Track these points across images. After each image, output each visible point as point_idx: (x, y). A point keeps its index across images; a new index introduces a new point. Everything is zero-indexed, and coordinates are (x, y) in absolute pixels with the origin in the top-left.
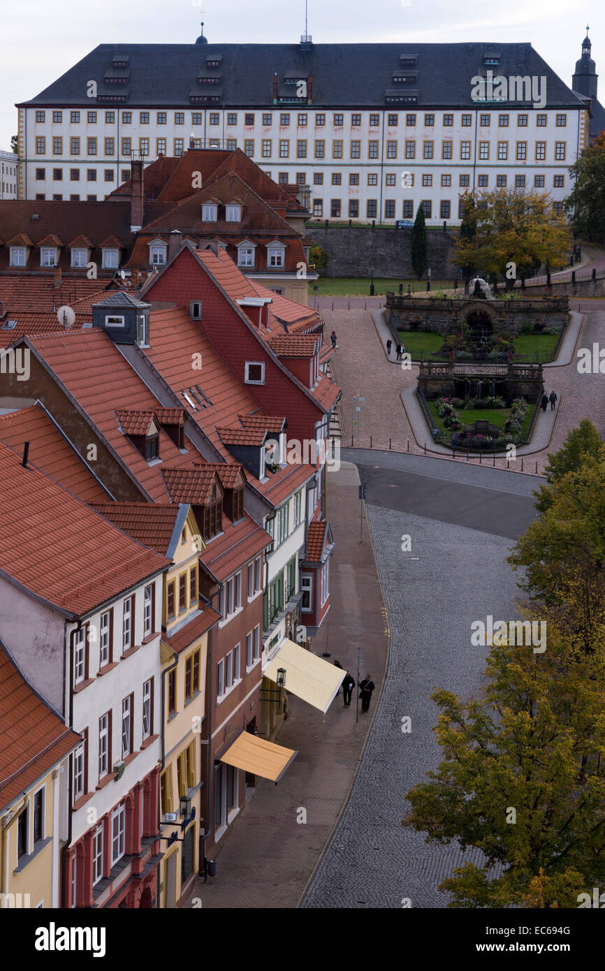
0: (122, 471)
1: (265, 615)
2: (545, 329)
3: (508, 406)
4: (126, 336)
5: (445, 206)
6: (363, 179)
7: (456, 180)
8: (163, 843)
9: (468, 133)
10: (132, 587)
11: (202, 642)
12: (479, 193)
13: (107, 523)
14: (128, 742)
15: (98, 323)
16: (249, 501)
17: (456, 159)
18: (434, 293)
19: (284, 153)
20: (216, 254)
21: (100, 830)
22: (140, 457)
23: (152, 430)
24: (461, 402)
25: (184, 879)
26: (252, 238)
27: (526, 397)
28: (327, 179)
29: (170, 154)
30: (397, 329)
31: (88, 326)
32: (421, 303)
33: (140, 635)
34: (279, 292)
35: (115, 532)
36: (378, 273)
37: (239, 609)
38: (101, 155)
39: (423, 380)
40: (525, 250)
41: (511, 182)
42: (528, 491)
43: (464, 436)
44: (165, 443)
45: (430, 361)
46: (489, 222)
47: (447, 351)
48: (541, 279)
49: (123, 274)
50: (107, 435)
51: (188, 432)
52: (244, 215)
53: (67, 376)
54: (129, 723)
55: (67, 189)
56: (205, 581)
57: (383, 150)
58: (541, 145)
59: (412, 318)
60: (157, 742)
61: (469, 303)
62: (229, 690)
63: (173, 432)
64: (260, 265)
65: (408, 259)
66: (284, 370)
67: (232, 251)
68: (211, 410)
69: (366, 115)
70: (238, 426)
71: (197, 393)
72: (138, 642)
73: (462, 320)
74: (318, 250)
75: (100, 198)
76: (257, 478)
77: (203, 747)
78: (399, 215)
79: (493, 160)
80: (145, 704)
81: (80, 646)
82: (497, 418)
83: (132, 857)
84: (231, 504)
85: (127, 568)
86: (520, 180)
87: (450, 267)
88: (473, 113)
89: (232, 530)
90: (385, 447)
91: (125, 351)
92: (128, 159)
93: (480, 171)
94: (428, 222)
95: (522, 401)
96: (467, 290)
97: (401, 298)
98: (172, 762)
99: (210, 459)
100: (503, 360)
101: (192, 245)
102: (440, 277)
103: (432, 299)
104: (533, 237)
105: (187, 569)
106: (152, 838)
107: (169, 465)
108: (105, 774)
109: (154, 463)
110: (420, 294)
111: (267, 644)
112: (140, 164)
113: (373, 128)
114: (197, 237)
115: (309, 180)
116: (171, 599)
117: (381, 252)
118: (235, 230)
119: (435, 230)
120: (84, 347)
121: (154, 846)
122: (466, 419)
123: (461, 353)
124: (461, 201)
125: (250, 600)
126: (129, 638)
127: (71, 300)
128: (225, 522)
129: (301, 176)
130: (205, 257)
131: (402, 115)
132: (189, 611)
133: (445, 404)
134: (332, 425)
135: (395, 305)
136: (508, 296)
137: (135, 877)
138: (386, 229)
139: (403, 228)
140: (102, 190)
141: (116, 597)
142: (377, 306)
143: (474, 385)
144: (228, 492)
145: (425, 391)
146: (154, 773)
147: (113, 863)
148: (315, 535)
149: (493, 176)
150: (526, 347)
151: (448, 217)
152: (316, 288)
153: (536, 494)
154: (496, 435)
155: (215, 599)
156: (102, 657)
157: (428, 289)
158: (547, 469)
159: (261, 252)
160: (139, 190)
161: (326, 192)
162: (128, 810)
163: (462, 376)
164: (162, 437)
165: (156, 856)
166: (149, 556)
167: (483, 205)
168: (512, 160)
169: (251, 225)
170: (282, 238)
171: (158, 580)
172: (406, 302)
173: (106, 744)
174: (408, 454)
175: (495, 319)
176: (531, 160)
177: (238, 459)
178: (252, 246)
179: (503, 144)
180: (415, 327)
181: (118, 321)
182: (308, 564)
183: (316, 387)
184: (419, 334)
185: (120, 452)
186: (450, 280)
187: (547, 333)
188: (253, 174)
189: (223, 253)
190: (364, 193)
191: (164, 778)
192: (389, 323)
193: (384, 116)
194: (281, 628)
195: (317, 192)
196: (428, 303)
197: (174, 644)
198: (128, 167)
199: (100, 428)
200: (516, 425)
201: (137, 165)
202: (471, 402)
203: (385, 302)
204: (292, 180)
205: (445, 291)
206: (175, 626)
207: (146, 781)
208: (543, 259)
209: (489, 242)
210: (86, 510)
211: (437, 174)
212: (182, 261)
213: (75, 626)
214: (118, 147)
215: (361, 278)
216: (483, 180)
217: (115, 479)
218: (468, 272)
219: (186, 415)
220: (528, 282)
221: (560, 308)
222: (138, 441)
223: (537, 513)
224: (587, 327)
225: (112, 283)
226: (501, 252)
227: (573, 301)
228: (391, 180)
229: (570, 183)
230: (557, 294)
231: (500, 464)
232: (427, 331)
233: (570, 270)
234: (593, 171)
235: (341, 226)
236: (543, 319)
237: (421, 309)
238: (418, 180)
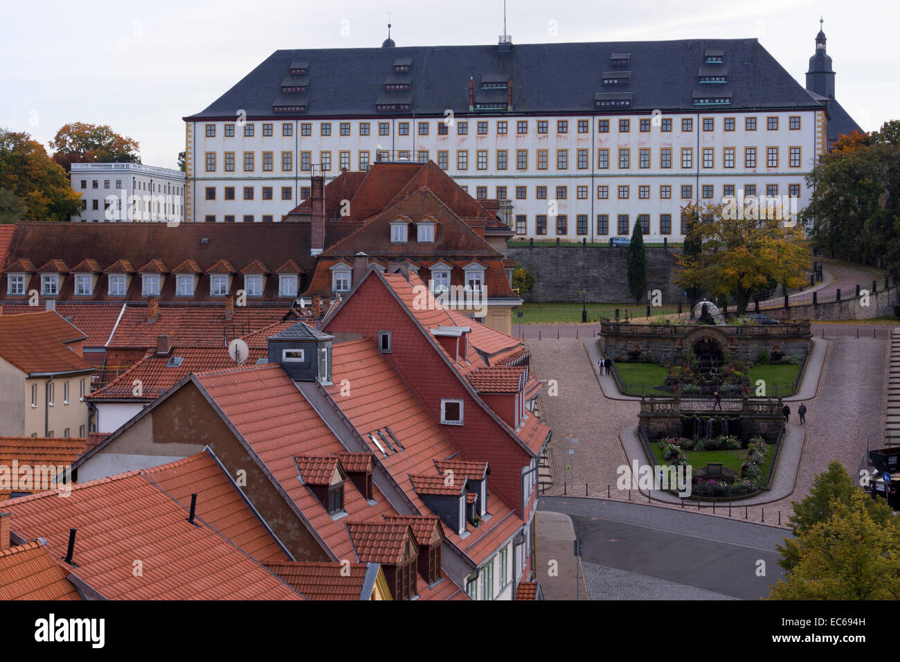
0: (302, 526)
2: (784, 358)
3: (744, 446)
4: (304, 373)
5: (666, 220)
6: (572, 193)
7: (676, 191)
9: (689, 139)
12: (704, 206)
13: (285, 587)
15: (274, 358)
16: (447, 559)
17: (676, 168)
18: (655, 319)
19: (482, 164)
20: (407, 277)
22: (320, 509)
23: (336, 479)
24: (689, 442)
26: (447, 260)
27: (764, 436)
28: (531, 192)
29: (354, 168)
31: (263, 361)
32: (640, 330)
34: (479, 320)
36: (591, 298)
38: (277, 170)
39: (644, 418)
40: (758, 269)
42: (771, 545)
44: (351, 493)
45: (652, 396)
46: (716, 238)
47: (671, 384)
48: (778, 301)
49: (302, 303)
50: (285, 485)
51: (377, 480)
52: (438, 234)
53: (241, 418)
55: (239, 209)
57: (593, 159)
58: (773, 151)
59: (631, 347)
61: (696, 329)
63: (360, 480)
65: (625, 281)
66: (486, 408)
67: (424, 274)
68: (402, 454)
69: (573, 122)
70: (434, 472)
71: (388, 436)
73: (688, 347)
74: (521, 272)
75: (277, 219)
76: (457, 532)
78: (613, 231)
79: (719, 169)
82: (732, 460)
84: (427, 563)
86: (750, 190)
87: (673, 289)
88: (694, 116)
89: (428, 593)
90: (603, 495)
91: (306, 389)
92: (308, 175)
93: (704, 181)
94: (646, 239)
95: (760, 441)
96: (692, 316)
97: (618, 325)
100: (737, 394)
101: (380, 268)
103: (652, 326)
104: (767, 254)
107: (356, 518)
109: (339, 516)
110: (639, 320)
112: (321, 179)
113: (582, 136)
114: (386, 259)
115: (511, 194)
117: (594, 273)
118: (428, 251)
119: (654, 248)
120: (258, 385)
122: (696, 462)
123: (688, 387)
124: (683, 215)
127: (244, 333)
129: (501, 190)
130: (394, 282)
131: (614, 121)
133: (670, 445)
134: (541, 471)
135: (611, 332)
136: (740, 321)
138: (599, 247)
139: (618, 246)
140: (279, 209)
142: (590, 335)
143: (704, 423)
144: (423, 549)
145: (648, 431)
149: (718, 186)
150: (764, 378)
151: (669, 233)
152: (520, 315)
153: (780, 549)
154: (731, 481)
157: (648, 315)
158: (791, 519)
159: (458, 275)
160: (321, 208)
161: (529, 207)
163: (690, 413)
164: (348, 487)
167: (708, 218)
168: (740, 167)
169: (446, 246)
170: (481, 259)
172: (623, 329)
174: (630, 503)
175: (726, 348)
176: (761, 167)
177: (434, 511)
178: (448, 269)
179: (729, 151)
180: (634, 357)
181: (297, 355)
183: (524, 427)
184: (639, 366)
185: (300, 504)
186: (673, 304)
187: (787, 363)
188: (448, 189)
189: (415, 277)
190: (574, 208)
193: (594, 121)
195: (520, 207)
196: (649, 330)
198: (308, 184)
199: (277, 476)
200: (753, 468)
201: (317, 181)
202: (701, 443)
203: (599, 330)
204: (492, 195)
205: (667, 317)
208: (779, 279)
209: (716, 260)
210: (260, 572)
211: (655, 185)
212: (369, 284)
214: (296, 162)
215: (571, 303)
216: (708, 191)
217: (294, 535)
218: (693, 294)
219: (375, 461)
220: (763, 305)
221: (801, 334)
222: (320, 492)
223: (783, 572)
224: (832, 357)
225: (290, 312)
226: (731, 272)
227: (815, 326)
228: (603, 192)
229: (807, 193)
230: (796, 318)
231: (737, 514)
232: (648, 361)
233: (810, 291)
234: (833, 178)
235: (547, 245)
236: (781, 346)
237: (641, 336)
238: (634, 192)
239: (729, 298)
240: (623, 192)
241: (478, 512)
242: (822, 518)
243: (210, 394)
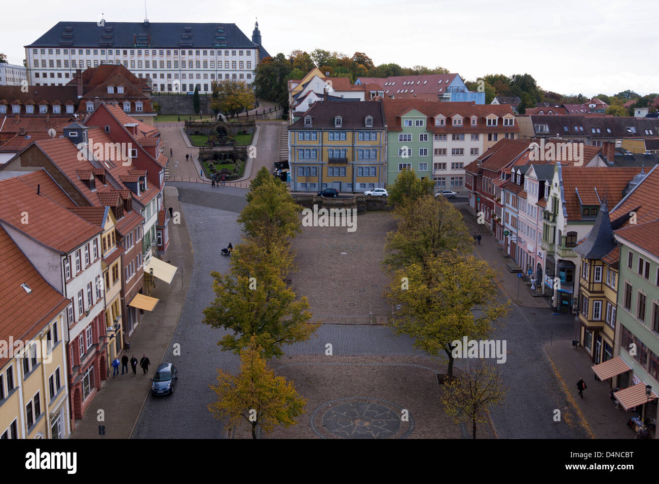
0: (80, 194)
1: (144, 248)
2: (247, 133)
3: (234, 162)
4: (78, 140)
5: (206, 86)
6: (173, 76)
7: (209, 76)
8: (108, 338)
9: (213, 58)
10: (88, 240)
11: (119, 260)
12: (219, 81)
13: (75, 216)
14: (91, 301)
15: (66, 135)
16: (134, 204)
17: (209, 68)
18: (203, 120)
19: (140, 65)
20: (114, 106)
21: (81, 336)
22: (87, 189)
23: (92, 178)
24: (216, 162)
25: (117, 352)
26: (129, 100)
27: (241, 159)
28: (158, 76)
29: (93, 66)
30: (190, 135)
31: (62, 137)
32: (198, 124)
33: (92, 259)
34: (141, 121)
35: (79, 219)
36: (181, 113)
37: (133, 246)
38: (63, 67)
39: (201, 154)
40: (237, 103)
41: (231, 76)
42: (243, 195)
43: (218, 175)
44: (98, 182)
45: (203, 146)
46: (223, 92)
47: (210, 142)
48: (244, 114)
49: (76, 116)
50: (73, 181)
51: (107, 178)
52: (125, 90)
54: (90, 294)
55: (49, 81)
56: (118, 237)
57: (180, 64)
58: (241, 62)
59: (195, 130)
60: (103, 300)
61: (217, 124)
62: (131, 278)
63: (101, 178)
64: (133, 110)
65: (193, 107)
66: (145, 152)
67: (121, 105)
68: (116, 168)
69: (172, 51)
70: (128, 174)
71: (110, 162)
72: (92, 262)
73: (215, 130)
74: (156, 104)
75: (64, 85)
76: (137, 194)
77: (122, 301)
78: (188, 90)
79: (223, 68)
80: (97, 286)
81: (68, 265)
82: (230, 167)
83: (96, 345)
84: (127, 205)
85: (85, 233)
86: (234, 76)
87: (209, 110)
88: (215, 50)
89: (127, 216)
90: (188, 180)
92: (75, 69)
93: (219, 72)
94: (199, 92)
95: (239, 160)
96: (216, 119)
97: (191, 122)
98: (109, 307)
99: (117, 188)
100: (231, 145)
101: (104, 103)
102: (206, 114)
103: (202, 122)
104: (240, 98)
105: (110, 232)
106: (103, 337)
107: (100, 191)
108: (82, 314)
109: (94, 191)
110: (198, 120)
111: (145, 259)
112: (80, 71)
113: (176, 56)
114: (106, 100)
115: (151, 76)
116: (105, 244)
117: (181, 104)
118: (122, 97)
119: (202, 95)
120: (61, 145)
121: (104, 340)
122: (219, 168)
123: (215, 143)
124: (212, 84)
125: (137, 242)
126: (88, 260)
127: (54, 127)
128: (125, 212)
129: (148, 75)
130: (110, 108)
131: (187, 51)
132: (112, 248)
133: (210, 163)
134: (166, 173)
135: (189, 125)
136: (232, 120)
137: (97, 353)
138: (183, 95)
139: (190, 95)
140: (64, 81)
141: (82, 244)
142: (181, 125)
143: (221, 155)
144: (125, 201)
145: (202, 158)
146: (102, 312)
147: (88, 348)
148: (161, 216)
149: (224, 74)
150: (240, 140)
151: (207, 90)
152: (156, 119)
153: (246, 195)
154: (230, 174)
155: (123, 243)
156: (78, 268)
157: (201, 118)
158: (250, 186)
159: (133, 105)
160: (81, 81)
161: (158, 81)
162: (93, 327)
163: (216, 152)
164: (97, 180)
165: (105, 344)
166: (94, 228)
167: (220, 85)
168: (231, 68)
169: (128, 95)
170: (141, 100)
171: (99, 237)
172: (192, 124)
173: (82, 303)
174: (197, 183)
175: (228, 130)
176: (238, 68)
177: (129, 188)
178: (129, 103)
179: (227, 62)
180: (197, 133)
181: (75, 134)
182: (159, 227)
183: (159, 158)
184: (198, 136)
185: (79, 187)
186: (210, 115)
187: (248, 134)
188: (128, 75)
189: (117, 106)
191: (106, 314)
192: (186, 132)
193: (180, 51)
194: (150, 252)
195: (155, 81)
196: (201, 124)
197: (107, 262)
198: (75, 72)
199: (70, 177)
200: (238, 169)
202: (220, 162)
203: (184, 123)
204: (144, 77)
205: (208, 119)
206: (107, 254)
207: (99, 315)
208: (245, 106)
209: (224, 99)
210: (67, 211)
211: (202, 74)
212: (100, 109)
213: (65, 257)
214: (70, 64)
215: (174, 115)
216: (220, 76)
217: (78, 198)
218: (216, 111)
219: (106, 171)
220: (240, 115)
221: (252, 125)
222: (87, 183)
223: (247, 203)
224: (263, 132)
225: (71, 119)
226: (228, 104)
227: (257, 122)
228: (184, 76)
229: (253, 77)
230: (251, 119)
231: (232, 185)
232: (202, 135)
233: (255, 110)
234: (262, 72)
235: (165, 95)
236: (246, 129)
237: (199, 126)
238: (195, 76)
239: (228, 113)
240: (191, 76)
241: (144, 187)
242: (260, 185)
243: (42, 149)
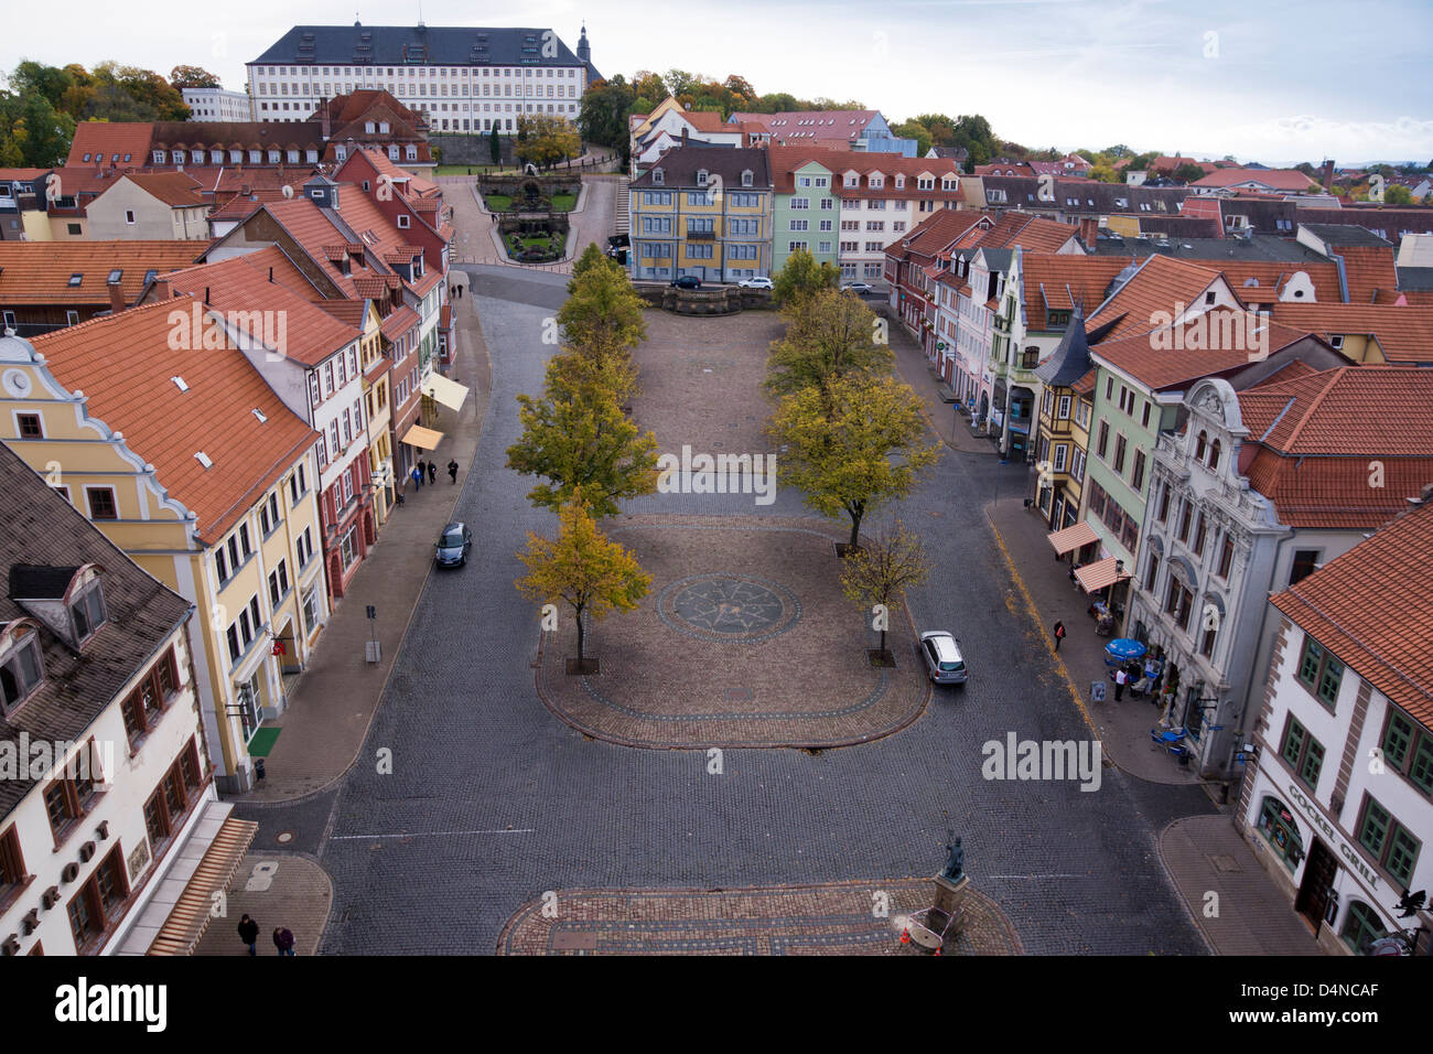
0: (330, 282)
1: (421, 360)
2: (568, 192)
3: (550, 236)
4: (324, 203)
5: (509, 123)
6: (460, 107)
7: (514, 108)
8: (374, 487)
9: (519, 80)
10: (341, 348)
11: (385, 377)
12: (528, 115)
13: (323, 313)
14: (348, 435)
15: (308, 195)
16: (406, 296)
17: (513, 96)
18: (505, 173)
19: (412, 92)
20: (375, 152)
21: (338, 483)
22: (339, 273)
23: (345, 257)
24: (524, 235)
25: (388, 506)
26: (396, 142)
27: (559, 231)
28: (439, 107)
29: (344, 93)
30: (485, 195)
31: (302, 197)
32: (498, 179)
33: (349, 375)
34: (415, 174)
35: (328, 317)
36: (472, 163)
37: (405, 357)
38: (301, 94)
39: (501, 223)
40: (555, 148)
41: (545, 109)
42: (563, 284)
43: (526, 254)
44: (354, 265)
45: (505, 212)
46: (534, 132)
47: (514, 206)
48: (564, 164)
49: (321, 166)
50: (319, 262)
51: (367, 257)
52: (391, 129)
53: (296, 232)
54: (347, 425)
55: (282, 115)
56: (384, 343)
57: (470, 90)
58: (561, 88)
59: (493, 188)
60: (365, 434)
61: (525, 178)
62: (403, 403)
63: (359, 258)
64: (403, 159)
65: (489, 154)
66: (421, 219)
67: (385, 150)
68: (379, 244)
69: (459, 70)
70: (397, 253)
71: (371, 234)
72: (348, 379)
73: (521, 187)
74: (436, 149)
75: (303, 121)
76: (409, 281)
77: (391, 434)
78: (482, 128)
79: (535, 96)
80: (356, 414)
81: (316, 383)
82: (544, 243)
83: (357, 496)
84: (395, 298)
85: (337, 337)
86: (550, 108)
87: (513, 158)
88: (522, 69)
89: (397, 313)
90: (482, 262)
91: (326, 211)
92: (318, 96)
93: (527, 102)
94: (499, 132)
95: (558, 234)
96: (524, 172)
97: (486, 177)
98: (374, 444)
99: (381, 273)
100: (546, 210)
101: (361, 147)
102: (508, 164)
103: (504, 177)
104: (559, 140)
105: (373, 336)
106: (367, 485)
107: (358, 277)
108: (337, 453)
109: (348, 276)
110: (497, 174)
111: (423, 375)
112: (326, 99)
113: (465, 77)
114: (364, 142)
115: (429, 108)
116: (365, 353)
117: (473, 150)
118: (386, 138)
119: (503, 137)
120: (300, 209)
121: (369, 490)
122: (527, 244)
123: (522, 207)
124: (517, 120)
125: (411, 352)
126: (343, 377)
127: (290, 182)
128: (393, 308)
129: (423, 106)
130: (369, 154)
131: (481, 70)
132: (376, 360)
133: (515, 236)
134: (452, 251)
135: (483, 180)
136: (547, 174)
137: (360, 507)
138: (476, 136)
139: (485, 136)
140: (304, 116)
141: (333, 354)
142: (473, 181)
143: (530, 225)
144: (393, 291)
145: (503, 230)
146: (365, 450)
147: (347, 501)
148: (445, 314)
149: (535, 105)
150: (558, 202)
151: (511, 129)
152: (436, 172)
153: (568, 285)
154: (544, 253)
155: (391, 353)
156: (329, 388)
157: (502, 171)
158: (574, 270)
159: (403, 151)
160: (326, 115)
161: (439, 115)
162: (352, 472)
163: (523, 221)
164: (352, 261)
165: (371, 495)
166: (350, 330)
167: (530, 122)
168: (545, 96)
169: (396, 135)
170: (414, 142)
171: (357, 343)
172: (489, 179)
173: (336, 436)
174: (496, 265)
175: (541, 188)
176: (556, 96)
177: (397, 272)
178: (397, 147)
179: (540, 87)
180: (495, 193)
181: (320, 194)
182: (443, 330)
183: (442, 227)
184: (497, 197)
185: (328, 271)
186: (514, 165)
187: (569, 195)
188: (395, 105)
189: (380, 152)
190: (461, 116)
191: (371, 453)
192: (480, 191)
193: (470, 70)
194: (430, 366)
195: (433, 115)
196: (502, 179)
197: (369, 379)
198: (319, 101)
199: (315, 257)
200: (555, 247)
201: (324, 100)
202: (529, 235)
203: (477, 179)
204: (418, 108)
205: (511, 172)
206: (369, 368)
207: (361, 455)
208: (565, 153)
209: (535, 143)
210: (310, 306)
211: (503, 104)
212: (355, 156)
213: (311, 372)
214: (311, 89)
215: (463, 165)
216: (530, 108)
217: (326, 286)
218: (524, 160)
219: (365, 248)
220: (558, 166)
221: (576, 180)
222: (338, 264)
223: (569, 295)
224: (591, 191)
225: (315, 171)
226: (541, 149)
227: (583, 177)
228: (476, 107)
229: (578, 110)
230: (574, 172)
231: (547, 269)
232: (503, 195)
233: (580, 159)
234: (590, 102)
235: (448, 135)
236: (567, 187)
237: (498, 182)
238: (492, 107)
239: (542, 163)
240: (487, 107)
241: (420, 272)
242: (585, 269)
243: (274, 215)
